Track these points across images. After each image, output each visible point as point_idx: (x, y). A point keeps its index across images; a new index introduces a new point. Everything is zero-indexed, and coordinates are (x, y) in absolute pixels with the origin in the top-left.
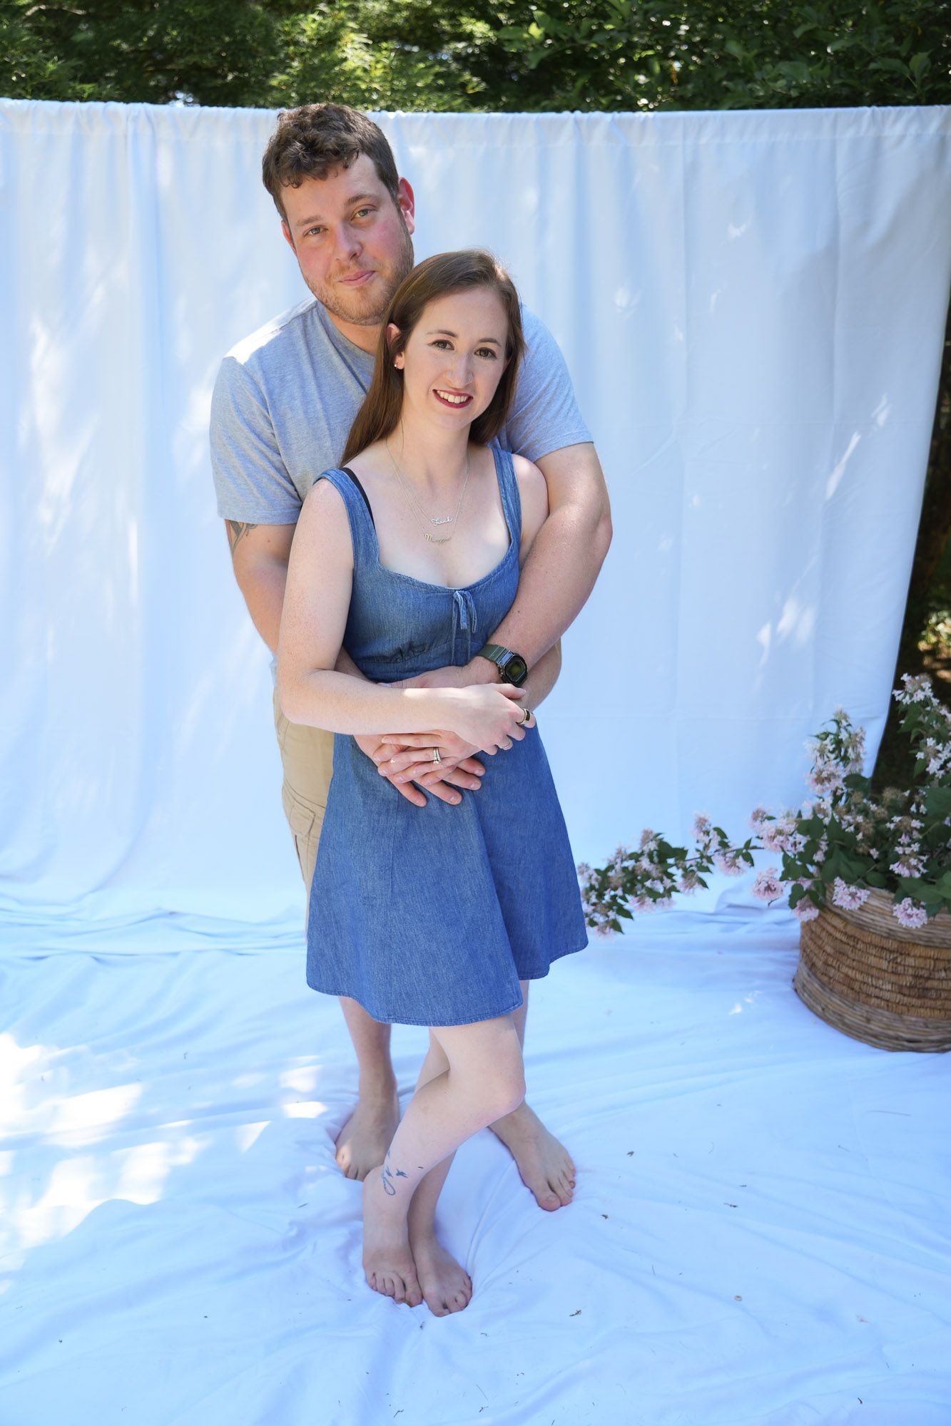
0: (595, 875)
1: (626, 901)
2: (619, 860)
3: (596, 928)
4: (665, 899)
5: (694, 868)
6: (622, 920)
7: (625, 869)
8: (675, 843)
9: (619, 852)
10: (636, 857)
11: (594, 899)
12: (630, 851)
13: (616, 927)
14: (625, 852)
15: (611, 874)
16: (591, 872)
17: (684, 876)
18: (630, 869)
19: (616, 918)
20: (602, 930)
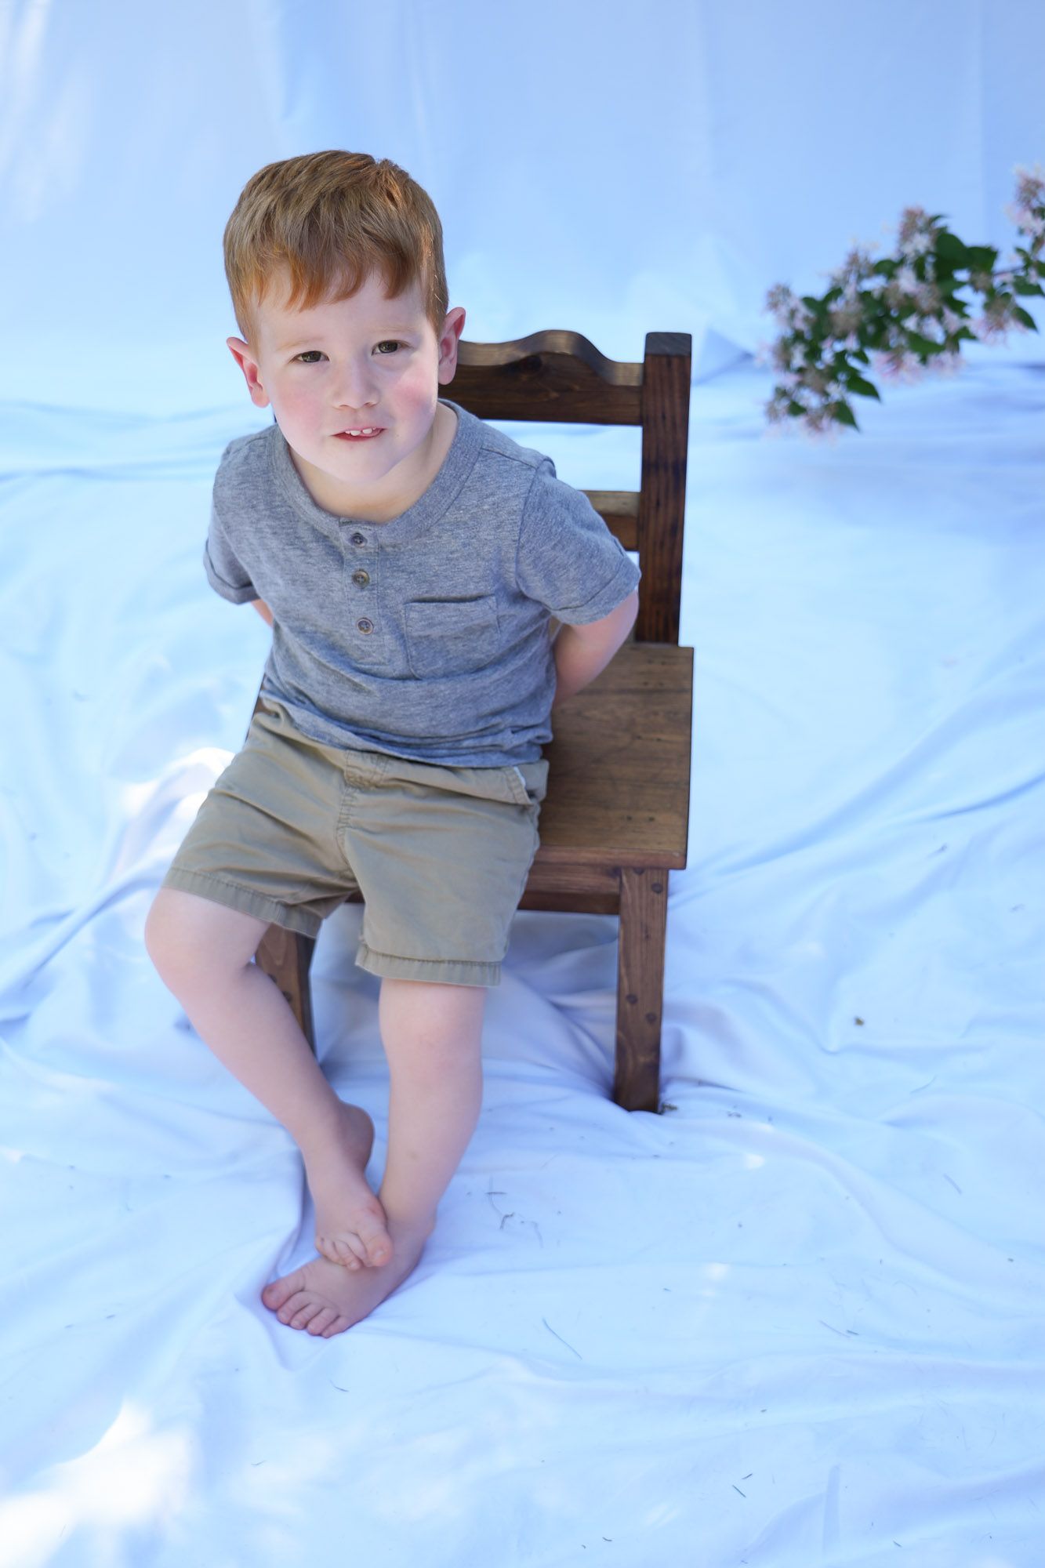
0: (803, 311)
1: (864, 359)
2: (852, 279)
3: (801, 420)
4: (946, 356)
5: (1010, 290)
6: (858, 403)
7: (865, 296)
8: (970, 236)
9: (854, 260)
10: (887, 269)
11: (798, 360)
12: (876, 256)
13: (843, 414)
14: (866, 259)
15: (834, 307)
16: (795, 302)
17: (987, 307)
18: (876, 295)
19: (846, 398)
20: (814, 424)
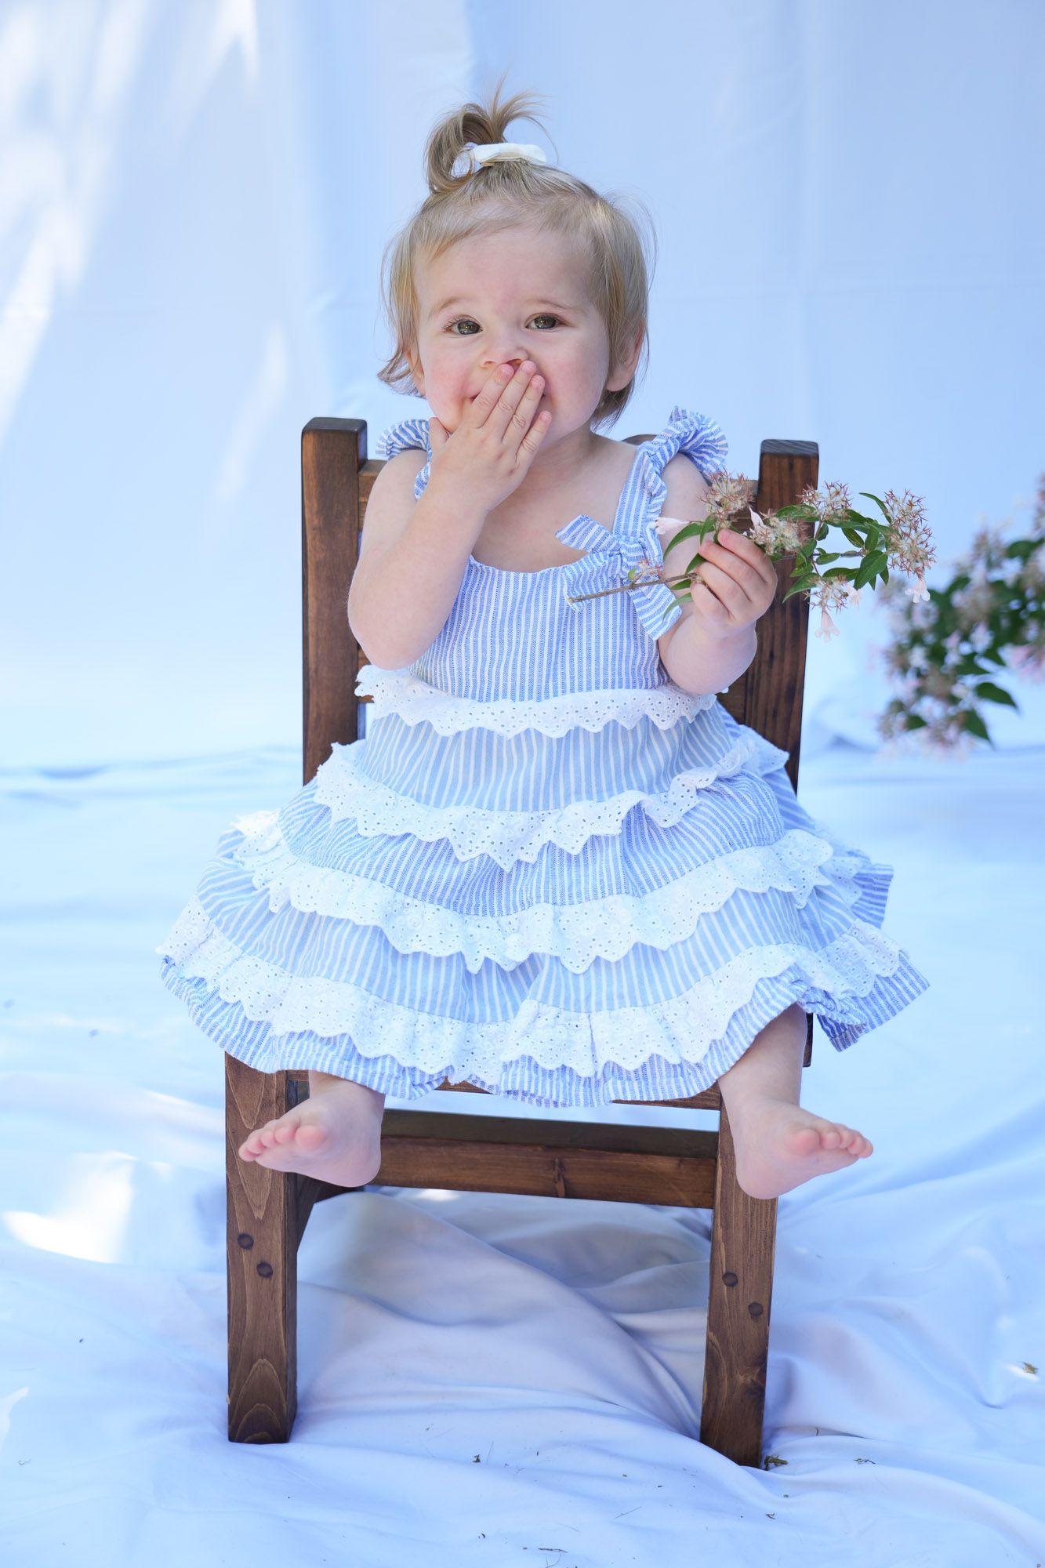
1: (999, 662)
2: (981, 564)
3: (922, 734)
6: (990, 711)
7: (998, 586)
9: (982, 542)
10: (1023, 550)
11: (918, 657)
12: (1010, 536)
13: (975, 726)
14: (996, 541)
15: (959, 598)
18: (1010, 583)
19: (976, 708)
20: (939, 738)
